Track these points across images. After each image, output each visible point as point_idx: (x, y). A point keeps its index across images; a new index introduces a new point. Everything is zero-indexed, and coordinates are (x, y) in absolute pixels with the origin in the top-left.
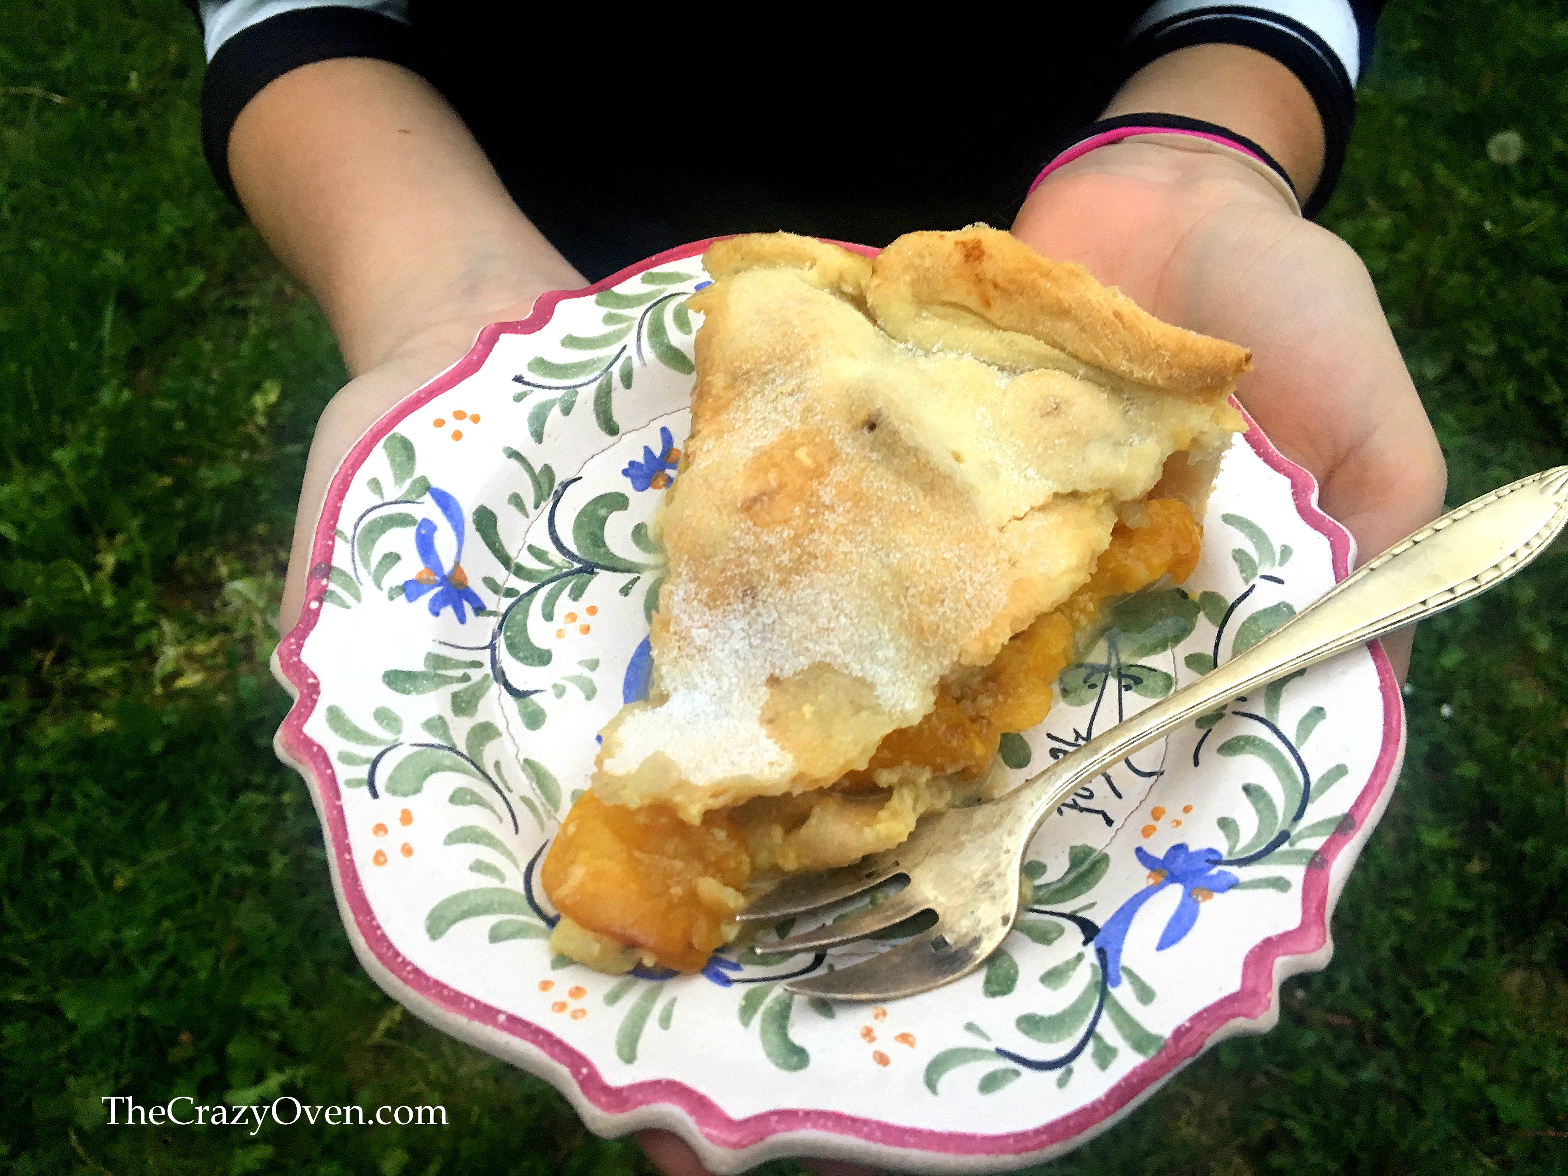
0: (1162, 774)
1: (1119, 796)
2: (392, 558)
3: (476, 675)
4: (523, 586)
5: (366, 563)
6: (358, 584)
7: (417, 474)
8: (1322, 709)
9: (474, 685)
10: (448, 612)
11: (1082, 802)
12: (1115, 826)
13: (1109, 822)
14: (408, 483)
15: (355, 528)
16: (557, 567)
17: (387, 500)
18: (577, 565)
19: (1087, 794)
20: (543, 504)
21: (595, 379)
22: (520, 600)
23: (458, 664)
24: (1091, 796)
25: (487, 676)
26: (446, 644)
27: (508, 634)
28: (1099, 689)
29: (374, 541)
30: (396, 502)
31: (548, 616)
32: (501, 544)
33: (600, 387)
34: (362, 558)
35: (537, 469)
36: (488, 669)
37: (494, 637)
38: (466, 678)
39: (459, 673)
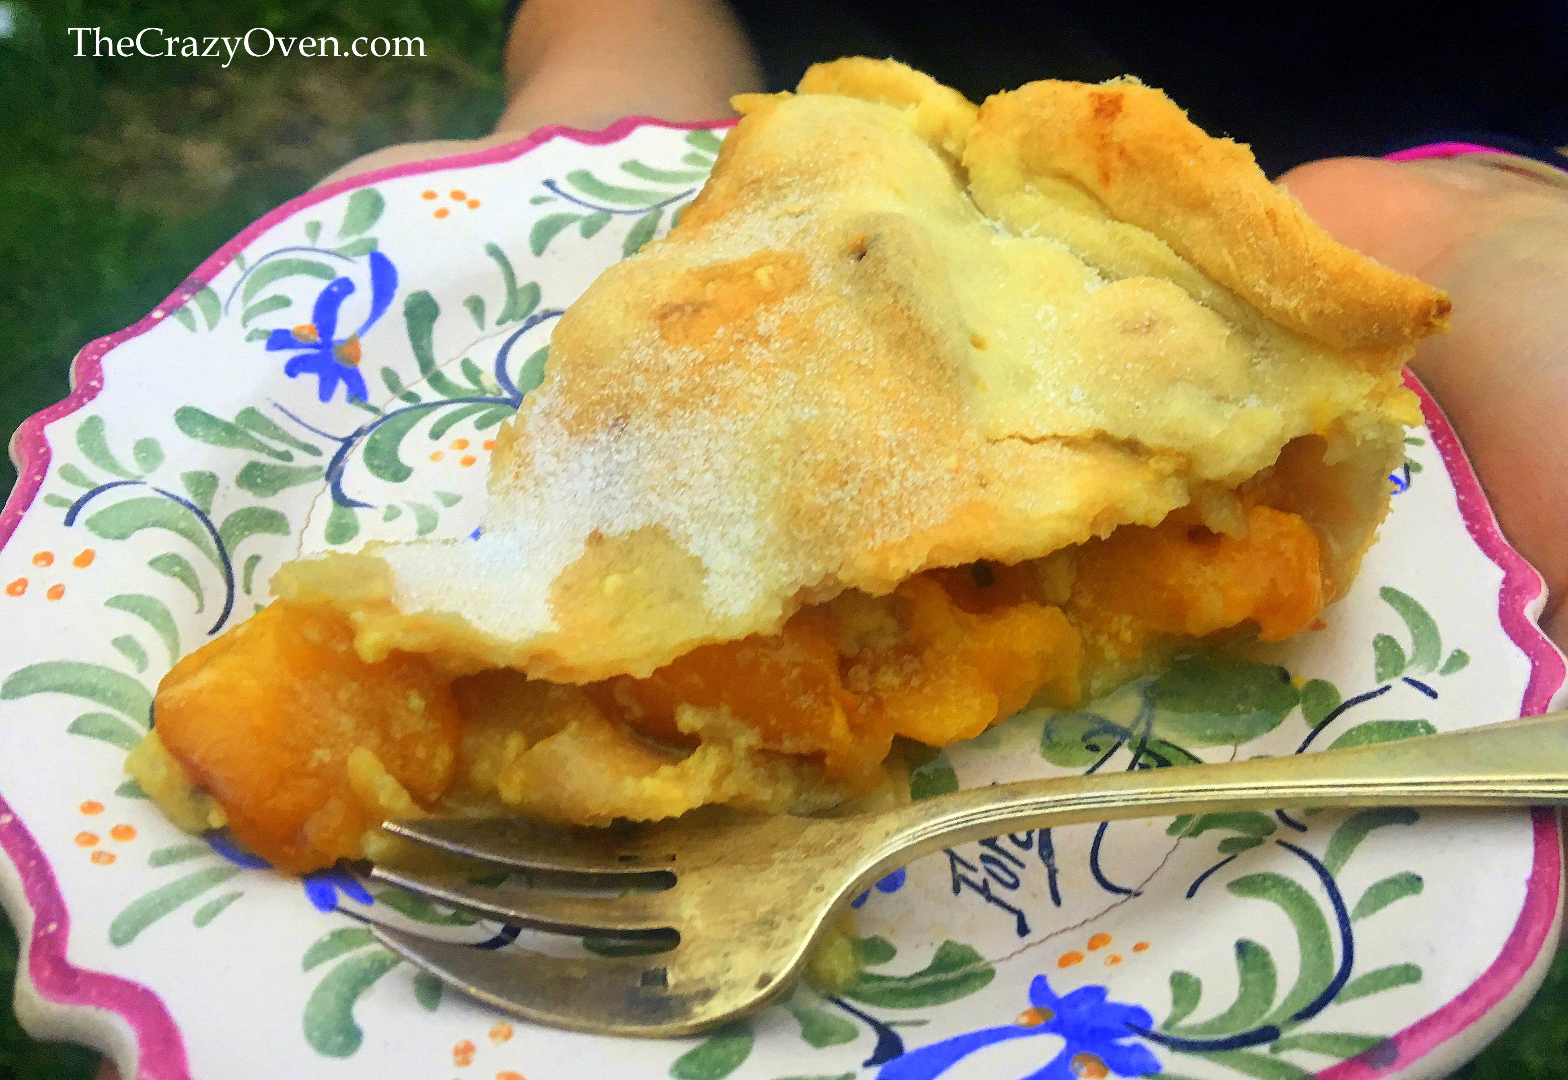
0: (1137, 895)
1: (1057, 900)
2: (282, 302)
3: (302, 460)
4: (428, 394)
5: (247, 296)
6: (223, 313)
7: (368, 234)
8: (1419, 879)
9: (289, 468)
10: (310, 381)
11: (996, 889)
12: (1028, 939)
13: (1023, 930)
14: (353, 239)
15: (261, 261)
16: (483, 390)
17: (317, 246)
18: (506, 395)
19: (1011, 880)
20: (510, 323)
21: (640, 211)
22: (416, 408)
23: (283, 437)
24: (1015, 886)
25: (320, 468)
26: (282, 409)
27: (377, 436)
28: (1099, 757)
29: (273, 278)
30: (328, 252)
31: (436, 434)
32: (430, 343)
33: (641, 223)
34: (246, 291)
35: (522, 282)
36: (325, 462)
37: (359, 433)
38: (286, 456)
39: (281, 447)
